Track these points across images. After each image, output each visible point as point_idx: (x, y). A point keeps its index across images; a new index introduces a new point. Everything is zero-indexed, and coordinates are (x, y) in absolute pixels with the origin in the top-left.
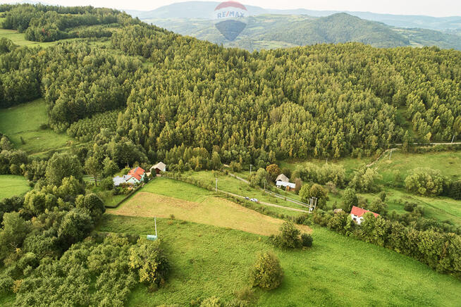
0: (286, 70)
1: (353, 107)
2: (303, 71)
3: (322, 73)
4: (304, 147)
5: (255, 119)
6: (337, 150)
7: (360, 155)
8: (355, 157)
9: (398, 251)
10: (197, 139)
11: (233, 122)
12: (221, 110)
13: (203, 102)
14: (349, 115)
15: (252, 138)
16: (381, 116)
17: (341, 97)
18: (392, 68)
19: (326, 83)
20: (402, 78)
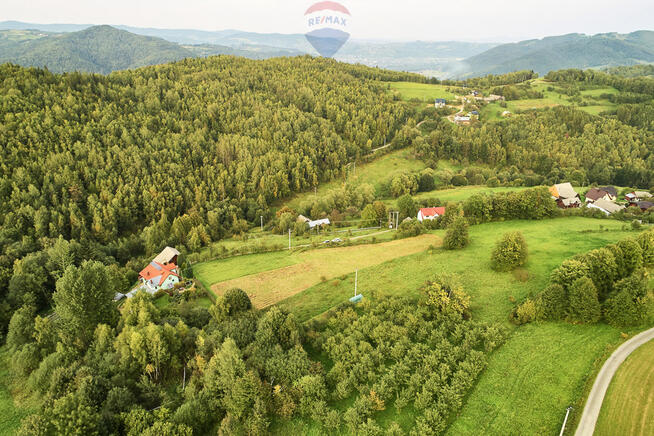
0: (182, 96)
1: (296, 125)
2: (204, 95)
3: (230, 95)
4: (286, 182)
5: (201, 163)
6: (314, 175)
7: (332, 176)
8: (328, 180)
9: (503, 219)
10: (152, 209)
11: (185, 172)
12: (157, 161)
13: (121, 154)
14: (299, 135)
15: (221, 187)
16: (325, 131)
17: (275, 118)
18: (291, 80)
19: (244, 104)
20: (310, 90)
